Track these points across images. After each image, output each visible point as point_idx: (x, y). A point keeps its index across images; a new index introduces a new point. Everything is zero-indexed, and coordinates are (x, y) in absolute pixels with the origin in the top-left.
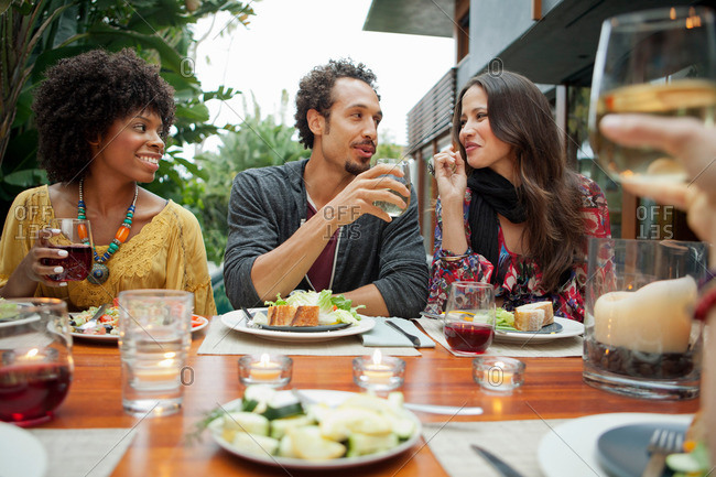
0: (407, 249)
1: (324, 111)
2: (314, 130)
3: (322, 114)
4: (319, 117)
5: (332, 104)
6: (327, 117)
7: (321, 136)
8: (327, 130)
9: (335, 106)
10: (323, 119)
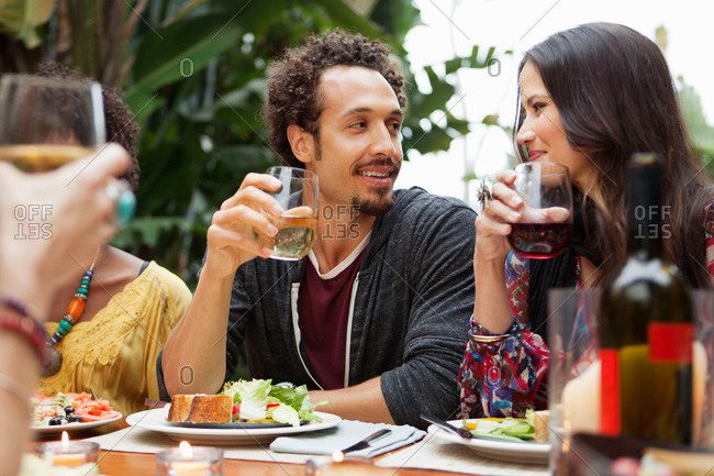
0: (439, 321)
1: (309, 125)
2: (302, 156)
3: (307, 130)
4: (305, 135)
5: (319, 114)
6: (316, 133)
7: (311, 163)
8: (318, 154)
9: (325, 115)
10: (311, 137)
